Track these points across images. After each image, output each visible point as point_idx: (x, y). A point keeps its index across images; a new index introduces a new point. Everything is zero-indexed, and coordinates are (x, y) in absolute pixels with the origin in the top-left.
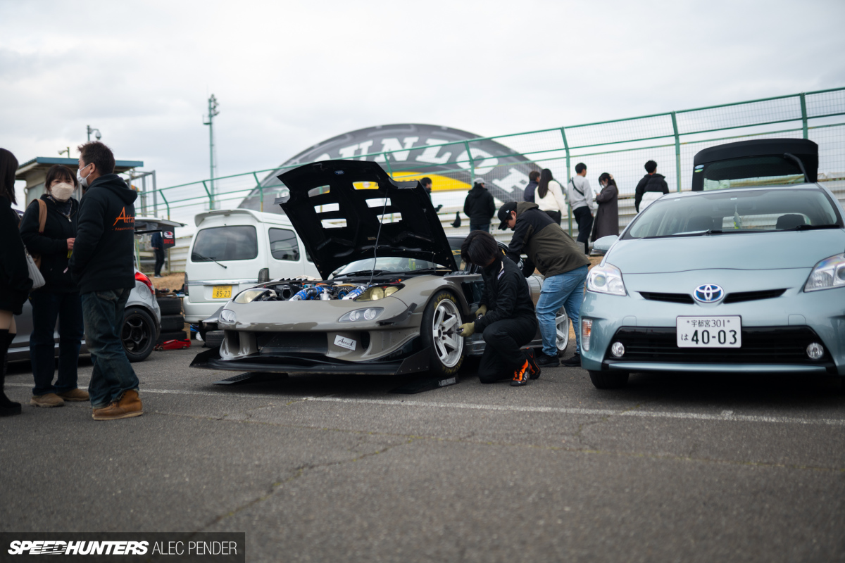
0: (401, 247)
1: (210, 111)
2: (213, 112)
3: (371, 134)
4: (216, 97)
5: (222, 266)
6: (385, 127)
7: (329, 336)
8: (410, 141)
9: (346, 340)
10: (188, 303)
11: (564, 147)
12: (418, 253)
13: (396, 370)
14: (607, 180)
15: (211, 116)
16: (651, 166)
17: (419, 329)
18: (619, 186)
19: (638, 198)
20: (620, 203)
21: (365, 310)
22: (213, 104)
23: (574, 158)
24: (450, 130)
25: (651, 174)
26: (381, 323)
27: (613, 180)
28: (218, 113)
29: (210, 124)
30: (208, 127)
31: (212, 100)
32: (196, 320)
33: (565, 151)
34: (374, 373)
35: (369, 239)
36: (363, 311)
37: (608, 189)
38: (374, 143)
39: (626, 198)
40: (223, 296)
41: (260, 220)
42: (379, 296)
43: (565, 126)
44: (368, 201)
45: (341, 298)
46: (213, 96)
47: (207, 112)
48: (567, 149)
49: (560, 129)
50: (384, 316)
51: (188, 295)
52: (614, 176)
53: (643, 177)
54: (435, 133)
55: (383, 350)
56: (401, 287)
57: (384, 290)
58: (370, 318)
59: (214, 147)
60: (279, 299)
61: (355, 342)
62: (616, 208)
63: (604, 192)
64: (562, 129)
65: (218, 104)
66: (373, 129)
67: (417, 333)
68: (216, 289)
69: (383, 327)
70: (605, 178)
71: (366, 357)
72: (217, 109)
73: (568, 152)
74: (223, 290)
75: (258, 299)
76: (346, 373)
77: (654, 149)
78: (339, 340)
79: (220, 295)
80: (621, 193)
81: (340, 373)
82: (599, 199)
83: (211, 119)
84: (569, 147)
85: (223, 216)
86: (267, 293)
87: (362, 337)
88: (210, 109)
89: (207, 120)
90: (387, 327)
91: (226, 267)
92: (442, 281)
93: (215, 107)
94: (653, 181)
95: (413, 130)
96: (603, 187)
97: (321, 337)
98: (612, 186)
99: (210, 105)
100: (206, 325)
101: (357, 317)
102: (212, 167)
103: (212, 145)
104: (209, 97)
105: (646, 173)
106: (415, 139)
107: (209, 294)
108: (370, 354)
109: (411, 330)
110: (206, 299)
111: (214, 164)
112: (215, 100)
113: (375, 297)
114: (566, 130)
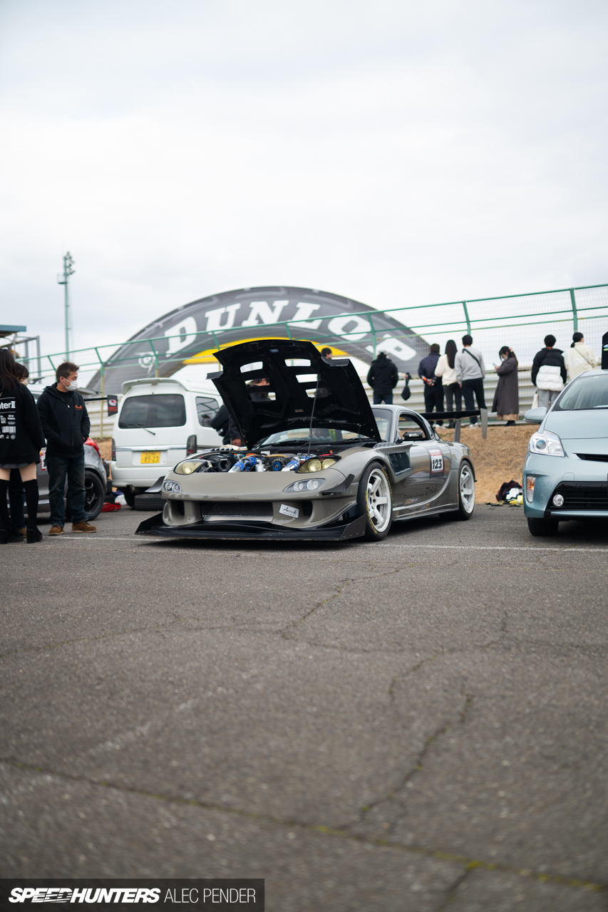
0: (327, 420)
1: (65, 270)
2: (68, 271)
3: (239, 297)
4: (71, 254)
5: (151, 433)
6: (253, 290)
7: (274, 506)
8: (280, 305)
9: (292, 509)
10: (116, 468)
11: (465, 320)
12: (344, 424)
13: (339, 536)
14: (507, 353)
15: (66, 275)
16: (550, 340)
17: (356, 497)
18: (518, 358)
19: (535, 371)
20: (520, 375)
21: (307, 481)
22: (68, 262)
23: (475, 331)
24: (322, 294)
25: (549, 348)
26: (323, 493)
27: (513, 353)
28: (74, 272)
29: (65, 283)
30: (63, 286)
31: (68, 258)
32: (123, 484)
33: (466, 324)
34: (320, 539)
35: (296, 411)
36: (305, 482)
37: (509, 361)
38: (242, 306)
39: (525, 370)
40: (151, 461)
41: (188, 389)
42: (316, 468)
43: (467, 299)
44: (298, 377)
45: (280, 470)
46: (68, 253)
47: (62, 271)
48: (468, 322)
49: (462, 302)
50: (325, 487)
51: (115, 460)
52: (513, 349)
53: (540, 350)
54: (306, 296)
55: (324, 517)
56: (338, 459)
57: (322, 462)
58: (314, 488)
59: (69, 308)
60: (217, 470)
61: (298, 511)
62: (516, 380)
63: (505, 364)
64: (464, 303)
65: (73, 262)
66: (241, 291)
67: (354, 502)
68: (144, 455)
69: (325, 496)
70: (505, 351)
71: (309, 524)
72: (73, 267)
73: (469, 325)
74: (151, 456)
75: (198, 470)
76: (294, 539)
77: (552, 323)
78: (283, 509)
79: (148, 460)
80: (521, 365)
81: (289, 539)
82: (500, 371)
83: (66, 279)
84: (470, 320)
85: (150, 385)
86: (206, 465)
87: (304, 506)
88: (66, 267)
89: (62, 279)
90: (329, 497)
91: (154, 434)
92: (372, 453)
93: (70, 265)
94: (549, 355)
95: (282, 293)
96: (503, 360)
97: (266, 506)
98: (512, 359)
99: (65, 263)
100: (133, 489)
101: (301, 488)
102: (67, 329)
103: (67, 306)
104: (65, 254)
105: (544, 346)
106: (285, 303)
107: (138, 459)
108: (313, 521)
109: (348, 499)
110: (134, 464)
111: (69, 327)
112: (70, 258)
113: (312, 468)
114: (467, 304)
